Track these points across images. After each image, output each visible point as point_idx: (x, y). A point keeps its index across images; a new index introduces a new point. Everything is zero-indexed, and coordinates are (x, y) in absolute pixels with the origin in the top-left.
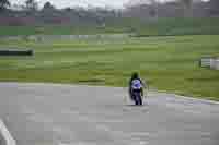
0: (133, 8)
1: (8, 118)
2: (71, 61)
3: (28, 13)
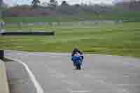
1: (39, 76)
3: (51, 9)
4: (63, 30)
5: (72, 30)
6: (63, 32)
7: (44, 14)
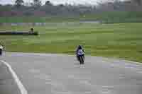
0: (103, 5)
1: (22, 76)
2: (63, 39)
3: (35, 9)
4: (47, 30)
5: (56, 30)
6: (47, 32)
7: (28, 14)
